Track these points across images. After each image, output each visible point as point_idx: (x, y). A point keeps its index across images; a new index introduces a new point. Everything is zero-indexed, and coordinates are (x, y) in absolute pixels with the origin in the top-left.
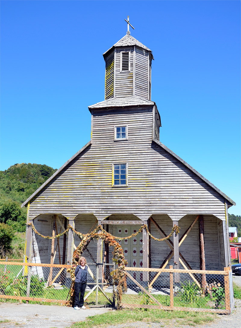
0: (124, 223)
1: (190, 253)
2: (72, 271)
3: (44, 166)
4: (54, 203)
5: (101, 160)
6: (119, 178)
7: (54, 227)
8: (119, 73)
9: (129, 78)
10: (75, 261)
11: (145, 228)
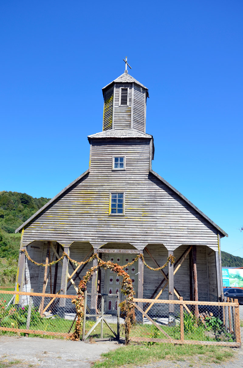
0: (120, 252)
1: (181, 282)
2: (77, 302)
3: (25, 194)
4: (49, 230)
5: (98, 188)
6: (116, 207)
7: (48, 254)
8: (118, 106)
9: (127, 112)
10: (81, 291)
11: (141, 257)
